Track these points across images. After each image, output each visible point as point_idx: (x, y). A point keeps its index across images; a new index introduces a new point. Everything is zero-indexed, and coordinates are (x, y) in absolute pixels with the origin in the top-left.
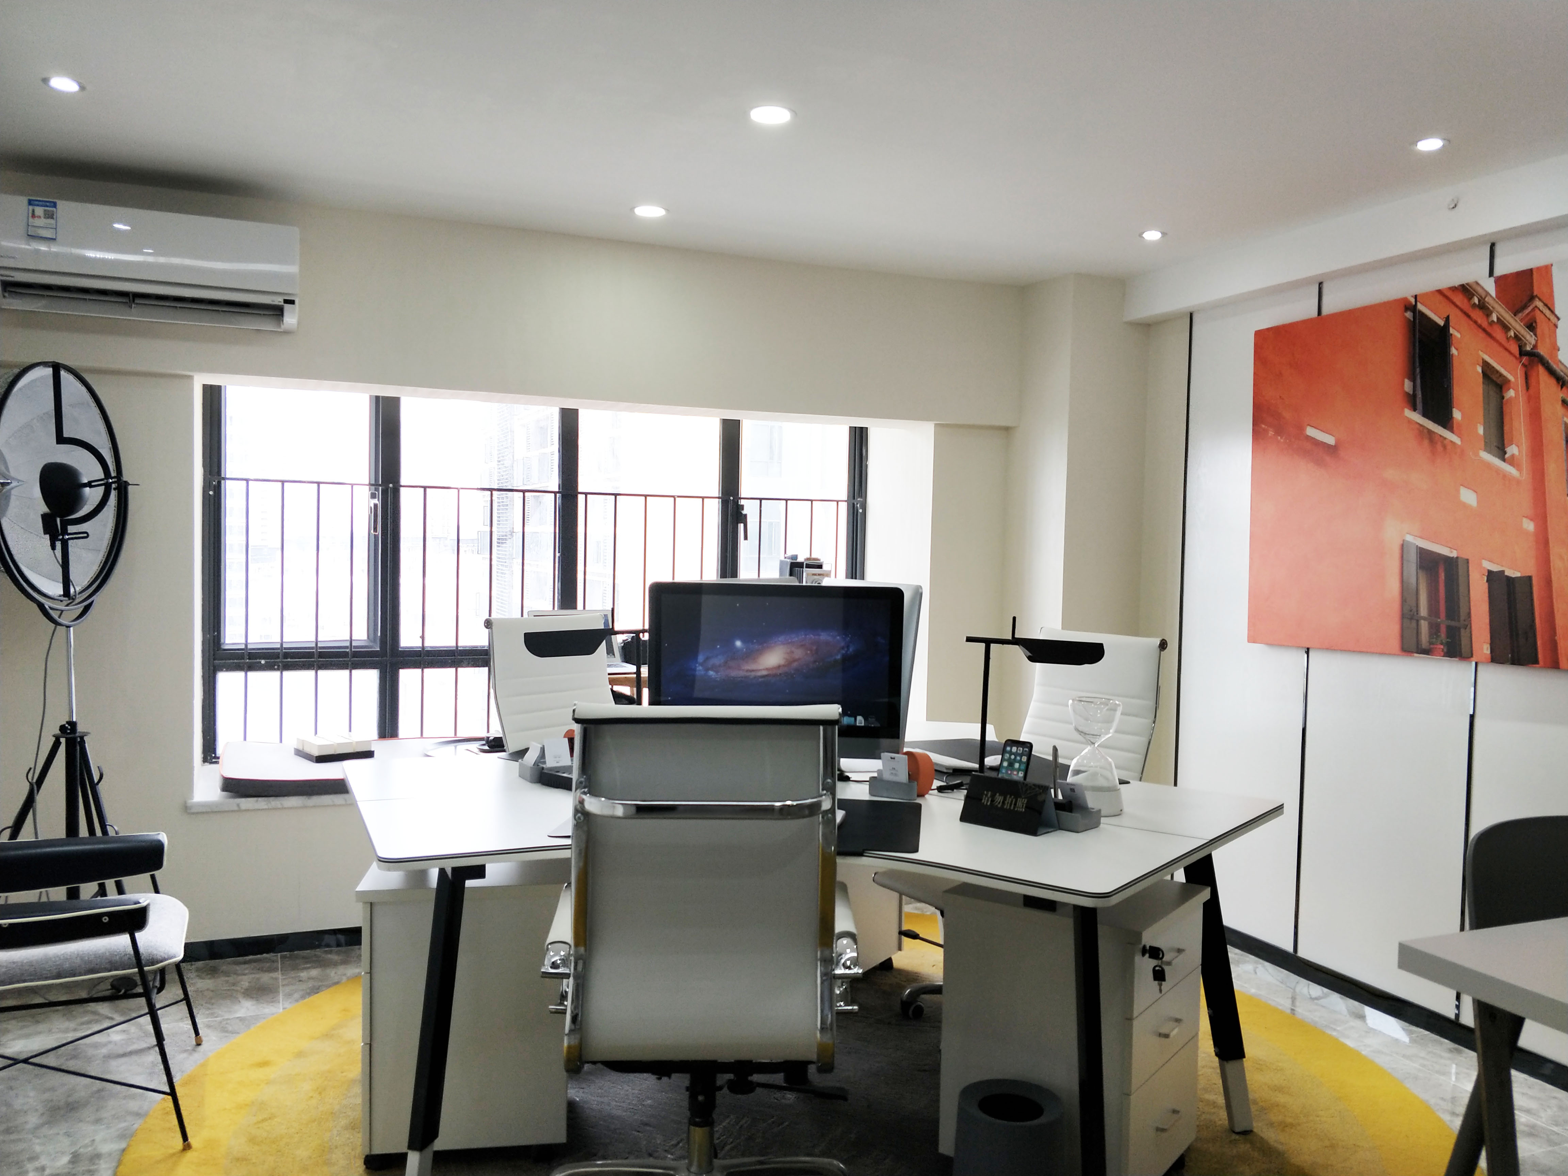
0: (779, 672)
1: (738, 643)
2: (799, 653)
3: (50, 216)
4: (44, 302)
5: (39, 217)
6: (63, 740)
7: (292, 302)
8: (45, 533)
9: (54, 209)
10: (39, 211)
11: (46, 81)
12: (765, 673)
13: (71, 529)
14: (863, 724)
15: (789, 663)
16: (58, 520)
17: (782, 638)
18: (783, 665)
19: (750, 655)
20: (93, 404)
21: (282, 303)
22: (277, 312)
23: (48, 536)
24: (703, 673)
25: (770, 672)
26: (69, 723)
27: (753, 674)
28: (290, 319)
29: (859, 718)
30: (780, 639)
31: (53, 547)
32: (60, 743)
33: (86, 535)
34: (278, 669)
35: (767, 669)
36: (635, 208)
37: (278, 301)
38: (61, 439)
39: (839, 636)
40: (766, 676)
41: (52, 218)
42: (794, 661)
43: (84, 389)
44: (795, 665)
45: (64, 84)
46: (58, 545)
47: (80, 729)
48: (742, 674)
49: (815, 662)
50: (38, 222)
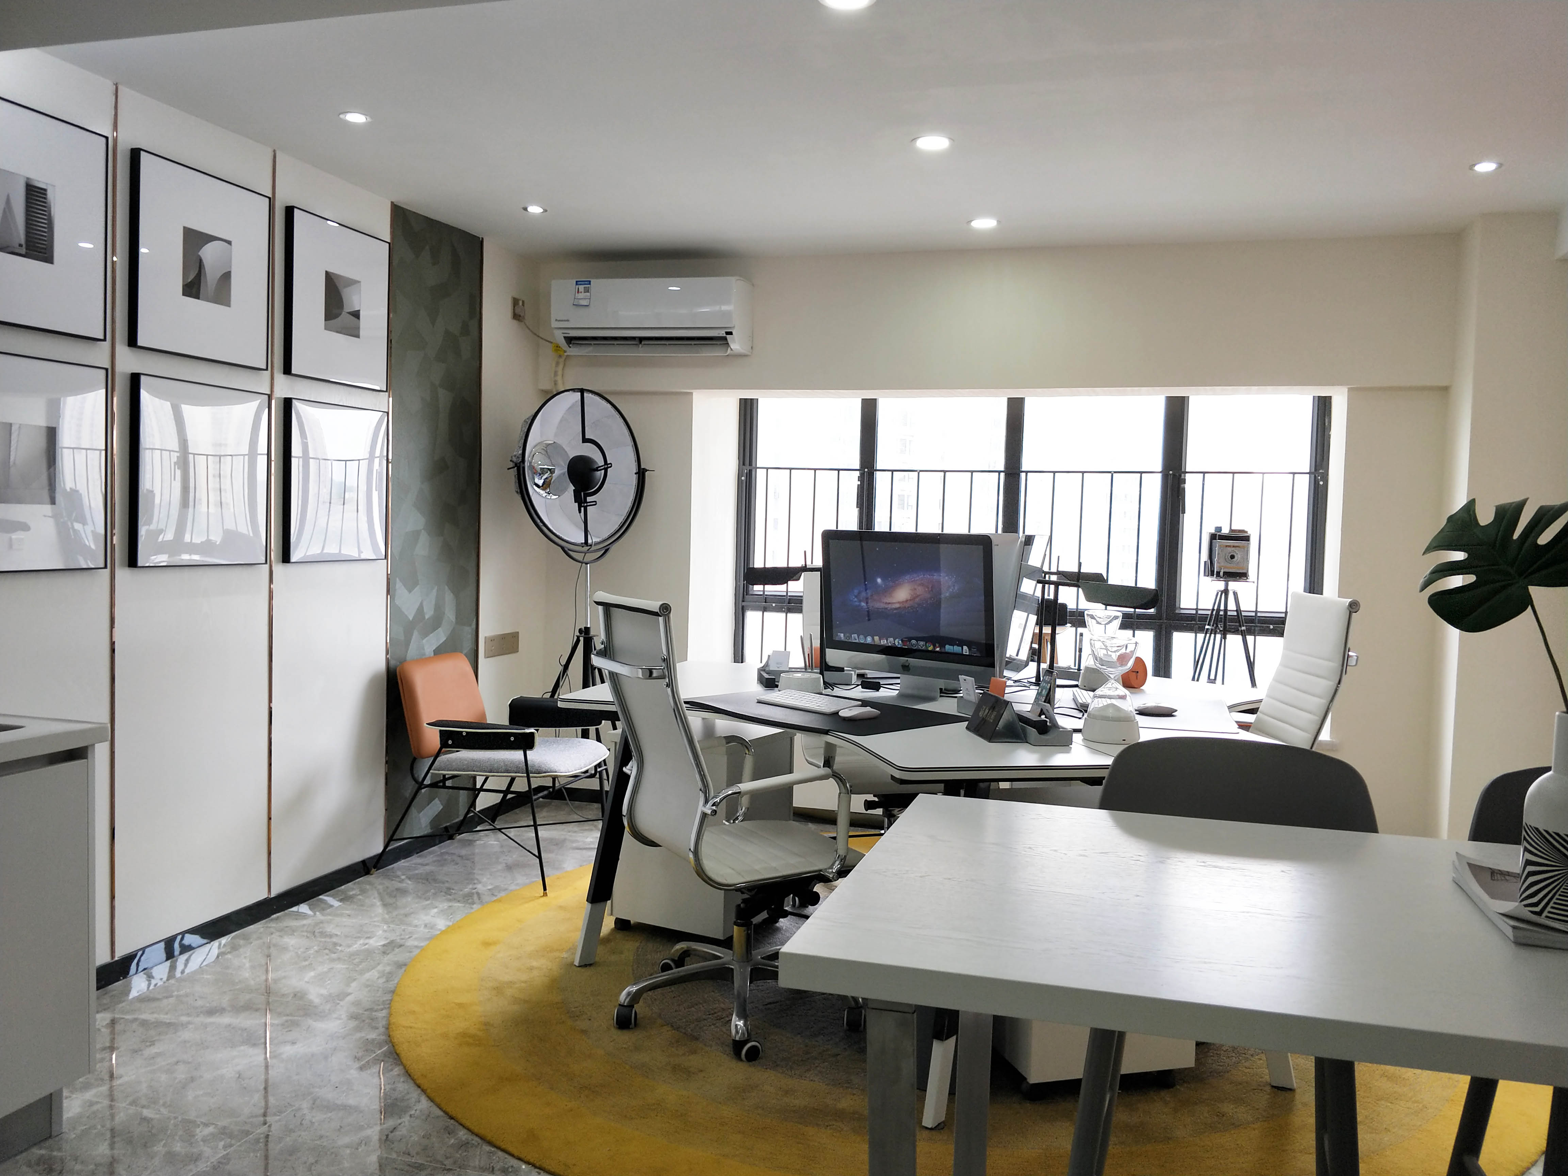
0: (907, 605)
1: (879, 580)
2: (920, 590)
3: (587, 290)
4: (591, 348)
5: (581, 292)
6: (582, 639)
7: (731, 333)
8: (575, 502)
9: (589, 286)
10: (581, 288)
11: (525, 209)
12: (897, 606)
13: (589, 499)
14: (968, 654)
15: (913, 599)
16: (582, 494)
17: (907, 577)
18: (910, 600)
19: (888, 590)
20: (618, 416)
21: (725, 335)
22: (722, 341)
23: (577, 504)
24: (857, 603)
25: (901, 605)
26: (585, 628)
27: (890, 606)
28: (736, 345)
29: (965, 648)
30: (906, 578)
31: (580, 512)
32: (580, 640)
33: (594, 503)
34: (784, 612)
35: (899, 603)
36: (971, 221)
37: (722, 333)
38: (585, 440)
39: (947, 576)
40: (899, 608)
41: (588, 292)
42: (918, 596)
43: (609, 406)
44: (917, 600)
45: (535, 210)
46: (582, 509)
47: (592, 633)
48: (882, 606)
49: (930, 598)
50: (581, 295)
